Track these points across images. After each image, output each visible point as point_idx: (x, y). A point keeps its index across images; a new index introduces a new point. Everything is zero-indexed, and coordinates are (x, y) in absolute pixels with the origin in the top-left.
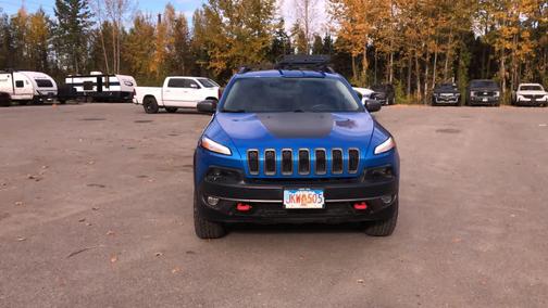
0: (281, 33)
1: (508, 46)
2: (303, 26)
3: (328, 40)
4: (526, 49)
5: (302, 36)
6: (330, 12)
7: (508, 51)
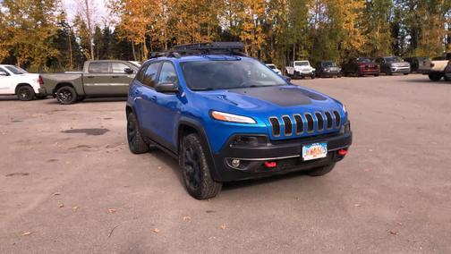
0: (63, 23)
1: (249, 37)
2: (84, 18)
3: (107, 30)
4: (261, 40)
5: (83, 26)
6: (109, 7)
7: (249, 41)
